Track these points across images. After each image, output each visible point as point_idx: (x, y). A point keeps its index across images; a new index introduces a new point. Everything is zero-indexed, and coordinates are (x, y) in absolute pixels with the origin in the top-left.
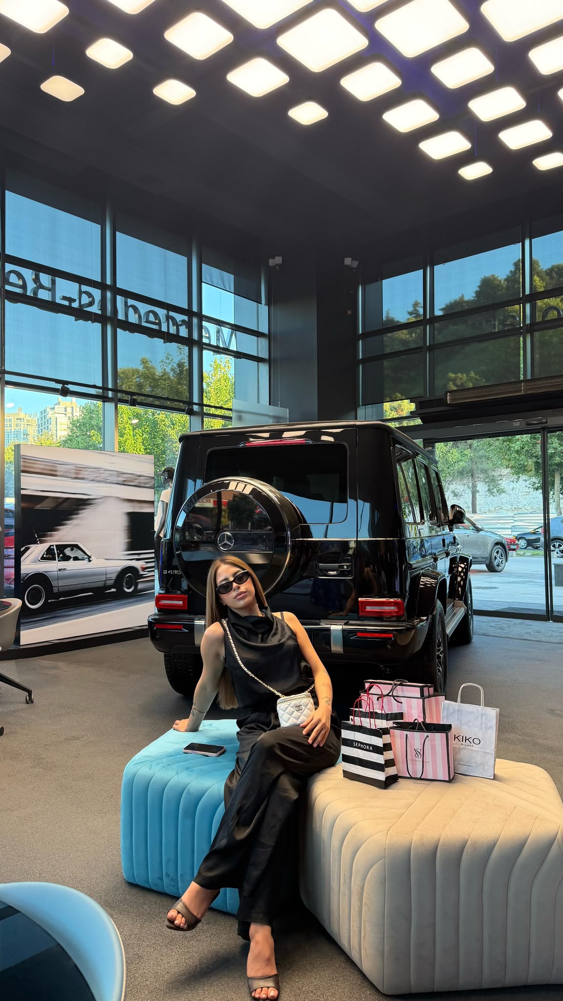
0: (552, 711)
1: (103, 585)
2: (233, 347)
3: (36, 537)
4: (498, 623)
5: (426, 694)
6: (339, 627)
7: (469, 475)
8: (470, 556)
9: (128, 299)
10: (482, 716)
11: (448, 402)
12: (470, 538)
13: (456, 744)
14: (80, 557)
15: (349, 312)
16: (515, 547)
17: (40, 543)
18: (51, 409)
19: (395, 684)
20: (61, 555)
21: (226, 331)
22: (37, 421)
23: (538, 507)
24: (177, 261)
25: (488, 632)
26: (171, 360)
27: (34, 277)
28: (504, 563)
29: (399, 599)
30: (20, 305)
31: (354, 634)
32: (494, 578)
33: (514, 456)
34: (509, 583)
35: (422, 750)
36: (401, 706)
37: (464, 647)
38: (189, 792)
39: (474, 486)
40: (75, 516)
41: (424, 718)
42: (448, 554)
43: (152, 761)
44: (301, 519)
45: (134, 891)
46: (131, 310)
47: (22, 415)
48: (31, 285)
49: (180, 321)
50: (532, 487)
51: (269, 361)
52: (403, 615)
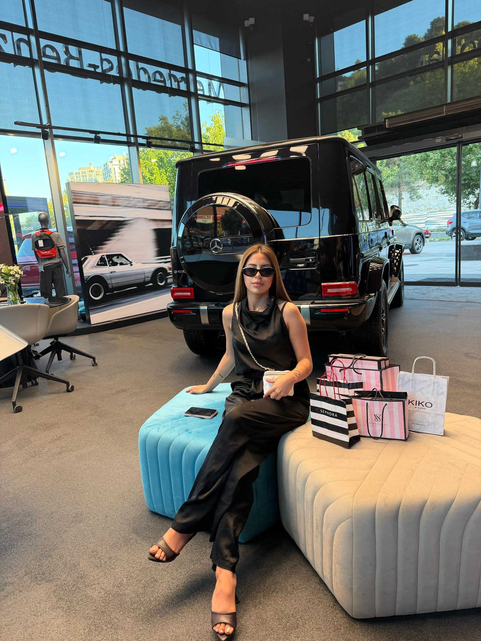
0: (467, 355)
1: (143, 282)
2: (222, 96)
3: (91, 250)
4: (421, 290)
5: (383, 366)
6: (307, 306)
7: (396, 187)
8: (403, 244)
9: (139, 63)
10: (434, 384)
11: (387, 127)
12: (399, 231)
13: (410, 407)
14: (124, 263)
15: (309, 60)
16: (428, 235)
17: (95, 254)
18: (110, 162)
19: (355, 359)
20: (111, 262)
21: (215, 84)
22: (102, 171)
23: (443, 206)
24: (173, 29)
25: (414, 297)
26: (180, 116)
27: (64, 49)
28: (422, 248)
29: (353, 282)
30: (58, 74)
31: (319, 311)
32: (415, 258)
33: (428, 171)
34: (426, 260)
35: (381, 416)
36: (361, 377)
37: (398, 309)
38: (188, 450)
39: (400, 195)
40: (116, 234)
41: (381, 386)
42: (389, 243)
43: (159, 425)
44: (274, 224)
45: (156, 518)
46: (142, 72)
47: (92, 168)
48: (63, 57)
49: (179, 78)
50: (440, 192)
51: (249, 106)
52: (357, 294)
